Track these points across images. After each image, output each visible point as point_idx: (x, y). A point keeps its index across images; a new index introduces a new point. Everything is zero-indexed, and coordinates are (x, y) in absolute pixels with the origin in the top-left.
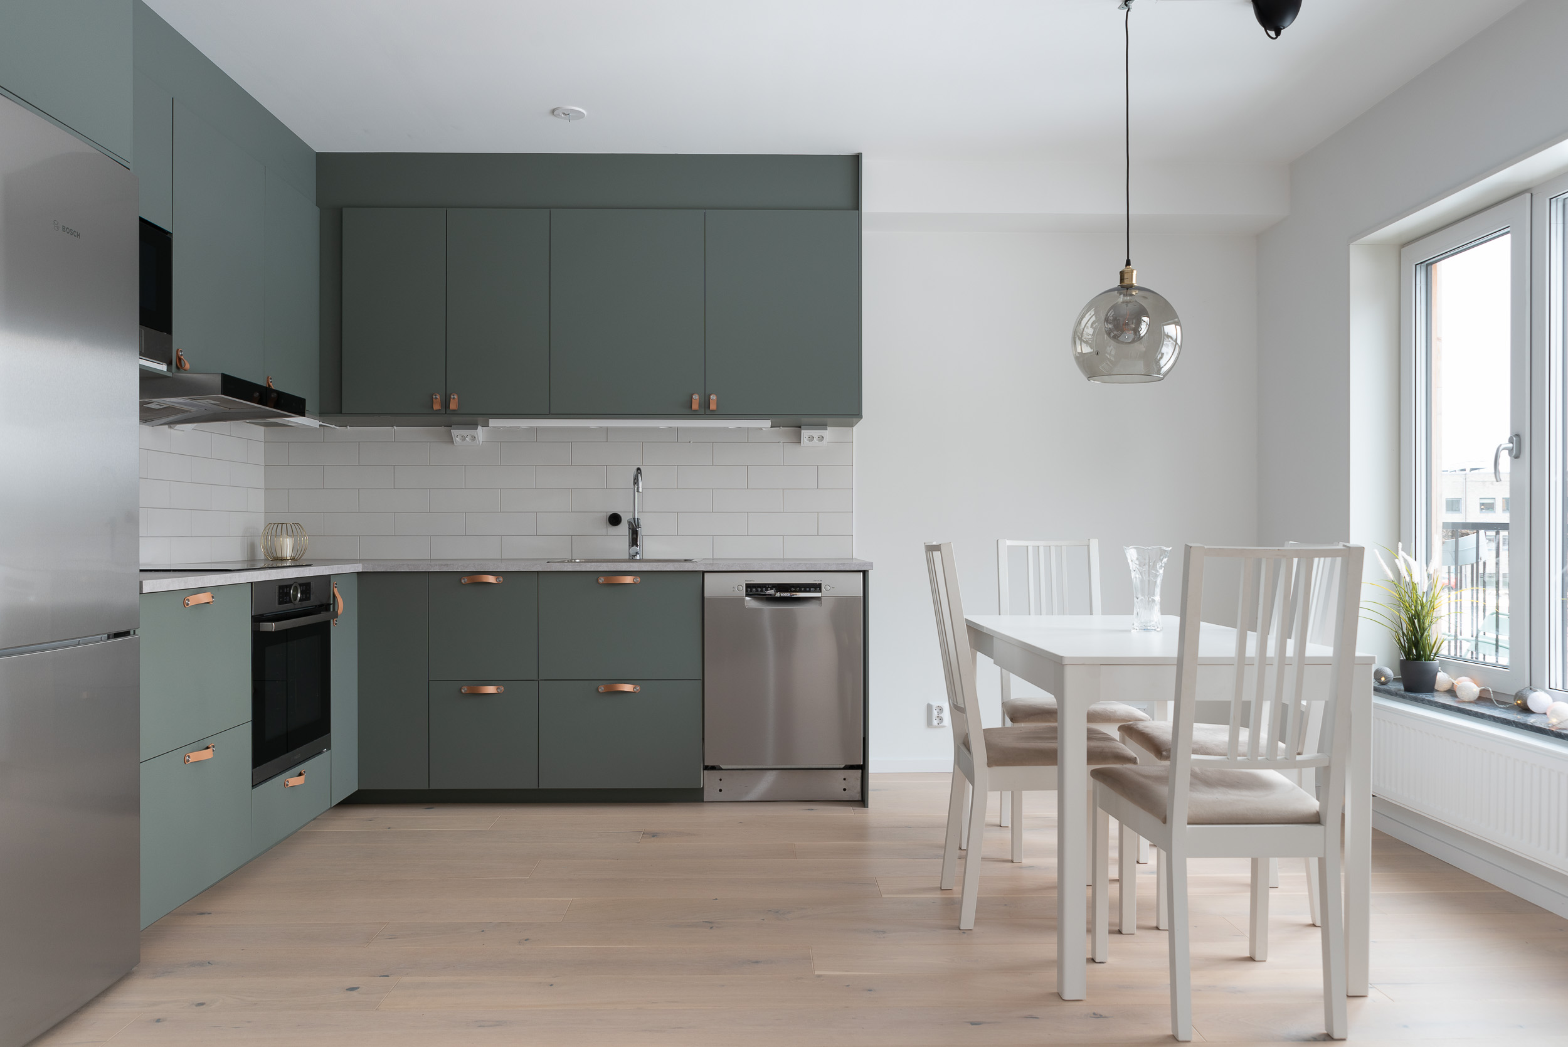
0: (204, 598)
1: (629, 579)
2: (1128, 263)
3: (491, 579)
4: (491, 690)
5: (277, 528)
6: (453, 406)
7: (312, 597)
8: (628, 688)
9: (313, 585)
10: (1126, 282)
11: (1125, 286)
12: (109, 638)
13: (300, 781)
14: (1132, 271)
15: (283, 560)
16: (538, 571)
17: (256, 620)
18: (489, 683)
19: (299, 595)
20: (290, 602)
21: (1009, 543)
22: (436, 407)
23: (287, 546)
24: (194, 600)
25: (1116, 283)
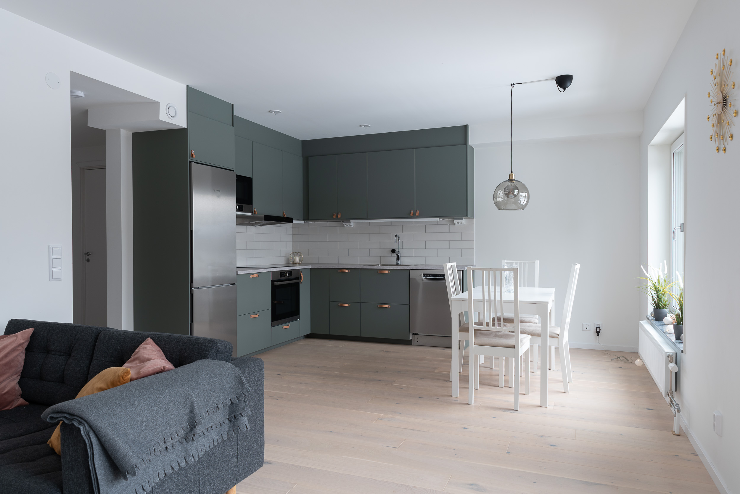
0: (255, 275)
1: (387, 272)
2: (512, 172)
3: (347, 271)
4: (347, 305)
5: (295, 254)
6: (339, 217)
7: (293, 275)
8: (387, 306)
9: (293, 272)
10: (511, 179)
11: (511, 180)
12: (230, 285)
13: (287, 327)
14: (513, 175)
15: (296, 263)
16: (360, 269)
17: (273, 282)
18: (346, 303)
19: (288, 275)
20: (285, 277)
21: (506, 261)
22: (334, 217)
23: (297, 259)
24: (252, 276)
25: (508, 179)
